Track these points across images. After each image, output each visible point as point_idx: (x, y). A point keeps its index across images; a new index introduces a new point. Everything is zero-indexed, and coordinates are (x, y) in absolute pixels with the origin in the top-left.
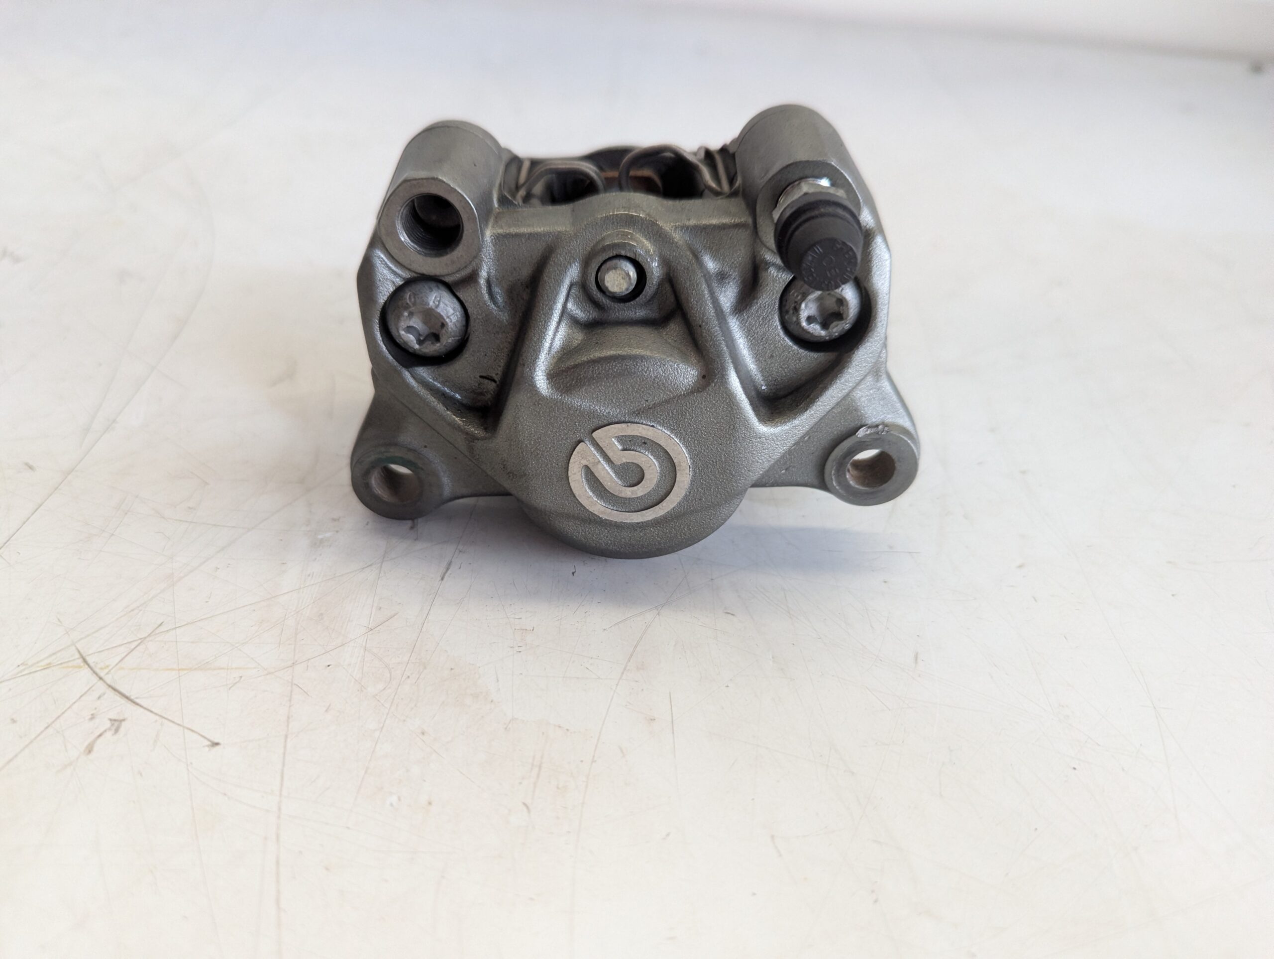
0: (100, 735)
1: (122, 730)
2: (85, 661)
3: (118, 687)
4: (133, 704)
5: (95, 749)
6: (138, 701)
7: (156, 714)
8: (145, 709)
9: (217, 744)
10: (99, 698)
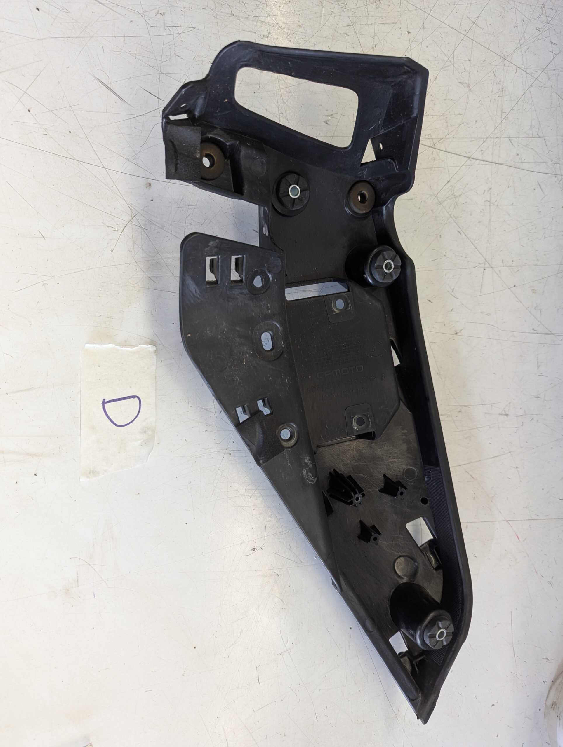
0: (113, 227)
2: (134, 217)
3: (126, 227)
5: (109, 228)
6: (123, 232)
7: (119, 237)
8: (121, 234)
9: (112, 251)
10: (123, 224)
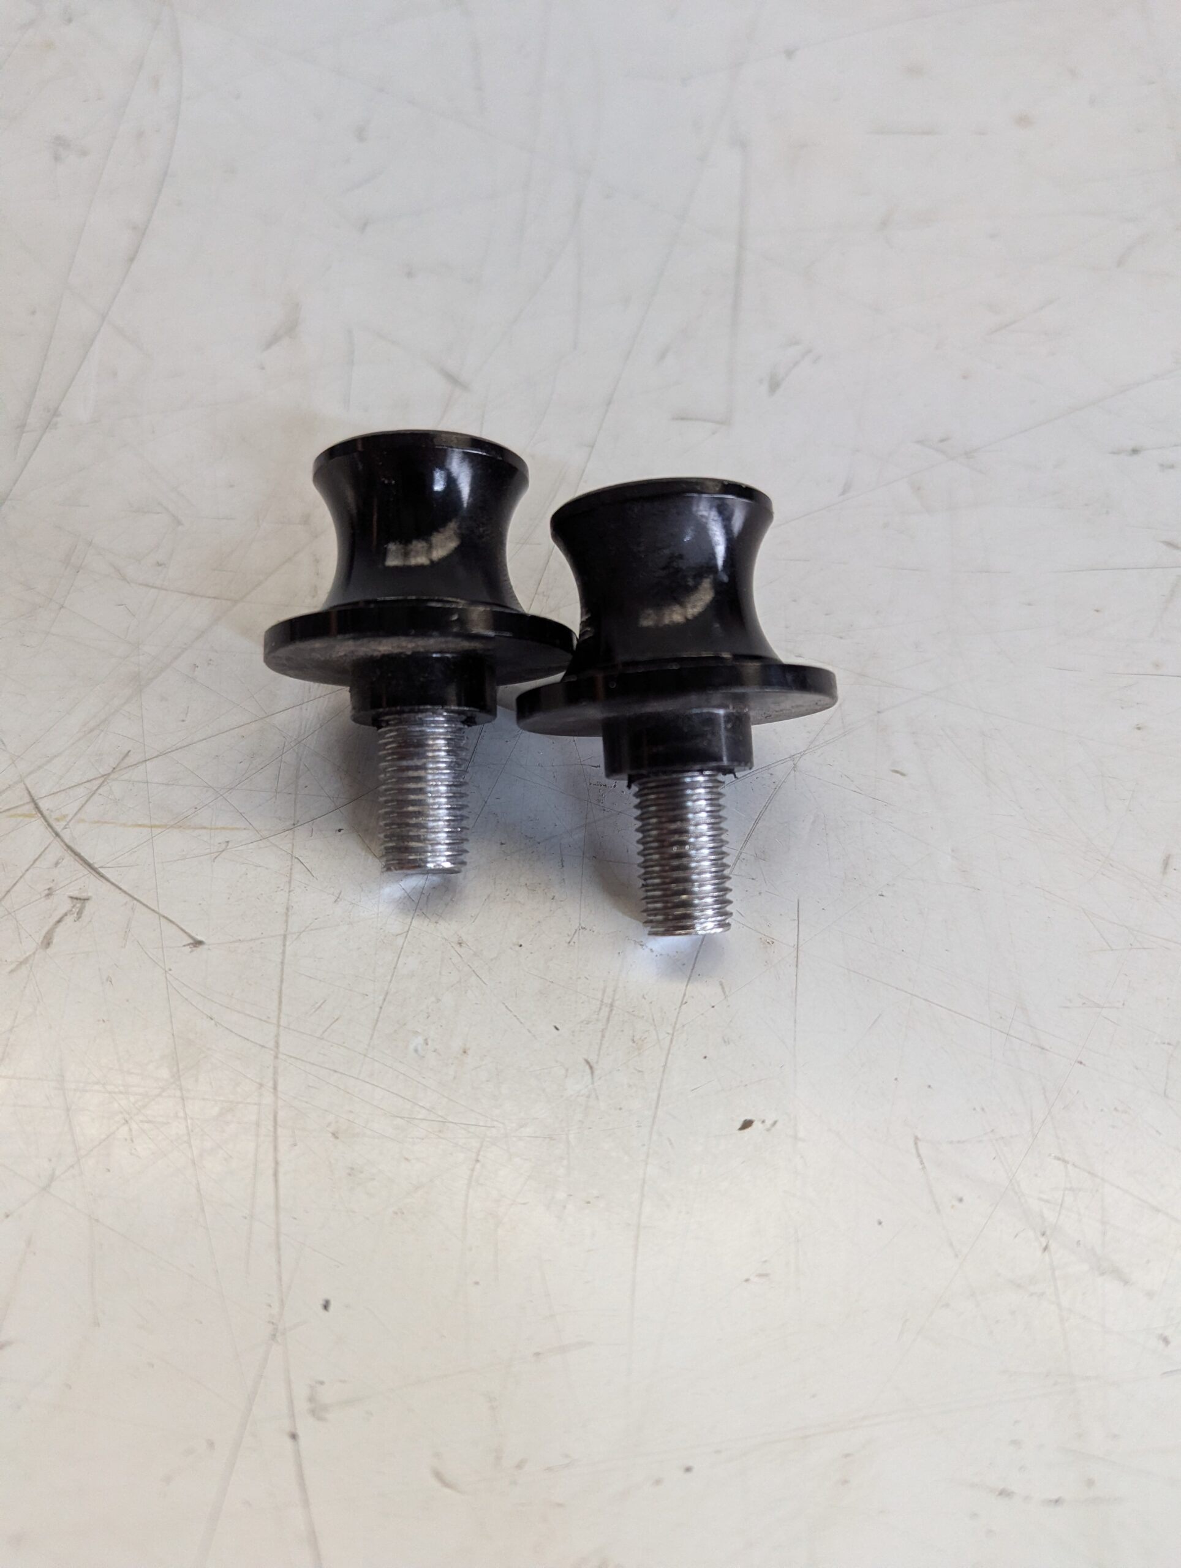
1: (86, 912)
4: (97, 875)
